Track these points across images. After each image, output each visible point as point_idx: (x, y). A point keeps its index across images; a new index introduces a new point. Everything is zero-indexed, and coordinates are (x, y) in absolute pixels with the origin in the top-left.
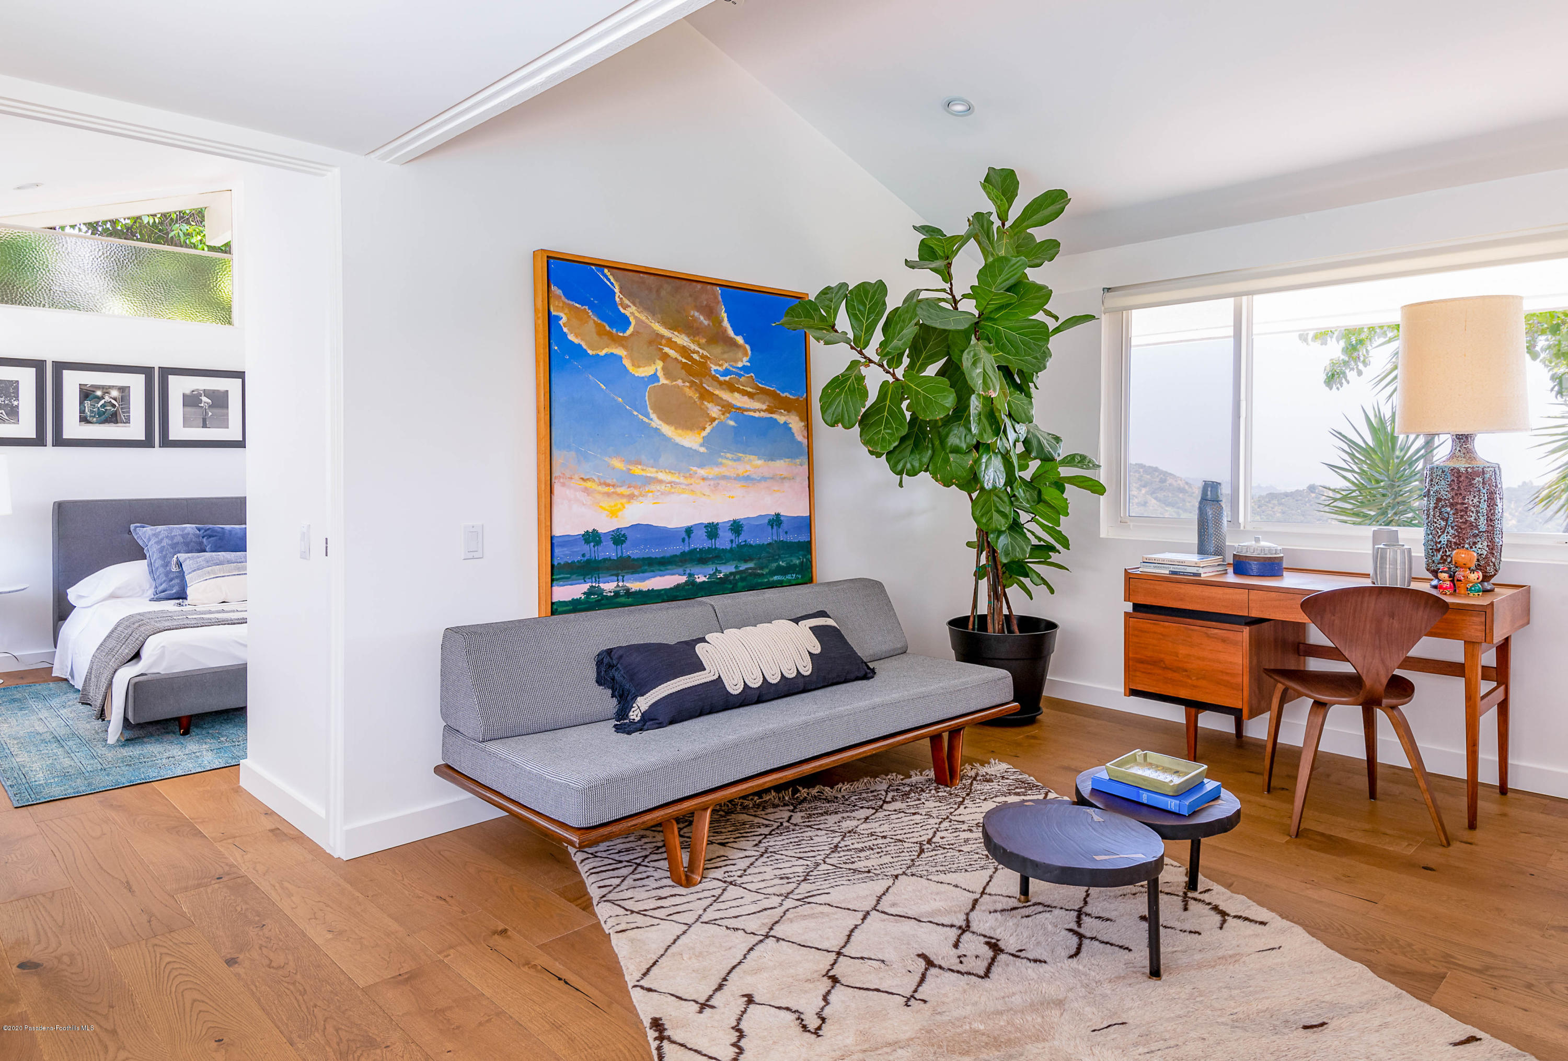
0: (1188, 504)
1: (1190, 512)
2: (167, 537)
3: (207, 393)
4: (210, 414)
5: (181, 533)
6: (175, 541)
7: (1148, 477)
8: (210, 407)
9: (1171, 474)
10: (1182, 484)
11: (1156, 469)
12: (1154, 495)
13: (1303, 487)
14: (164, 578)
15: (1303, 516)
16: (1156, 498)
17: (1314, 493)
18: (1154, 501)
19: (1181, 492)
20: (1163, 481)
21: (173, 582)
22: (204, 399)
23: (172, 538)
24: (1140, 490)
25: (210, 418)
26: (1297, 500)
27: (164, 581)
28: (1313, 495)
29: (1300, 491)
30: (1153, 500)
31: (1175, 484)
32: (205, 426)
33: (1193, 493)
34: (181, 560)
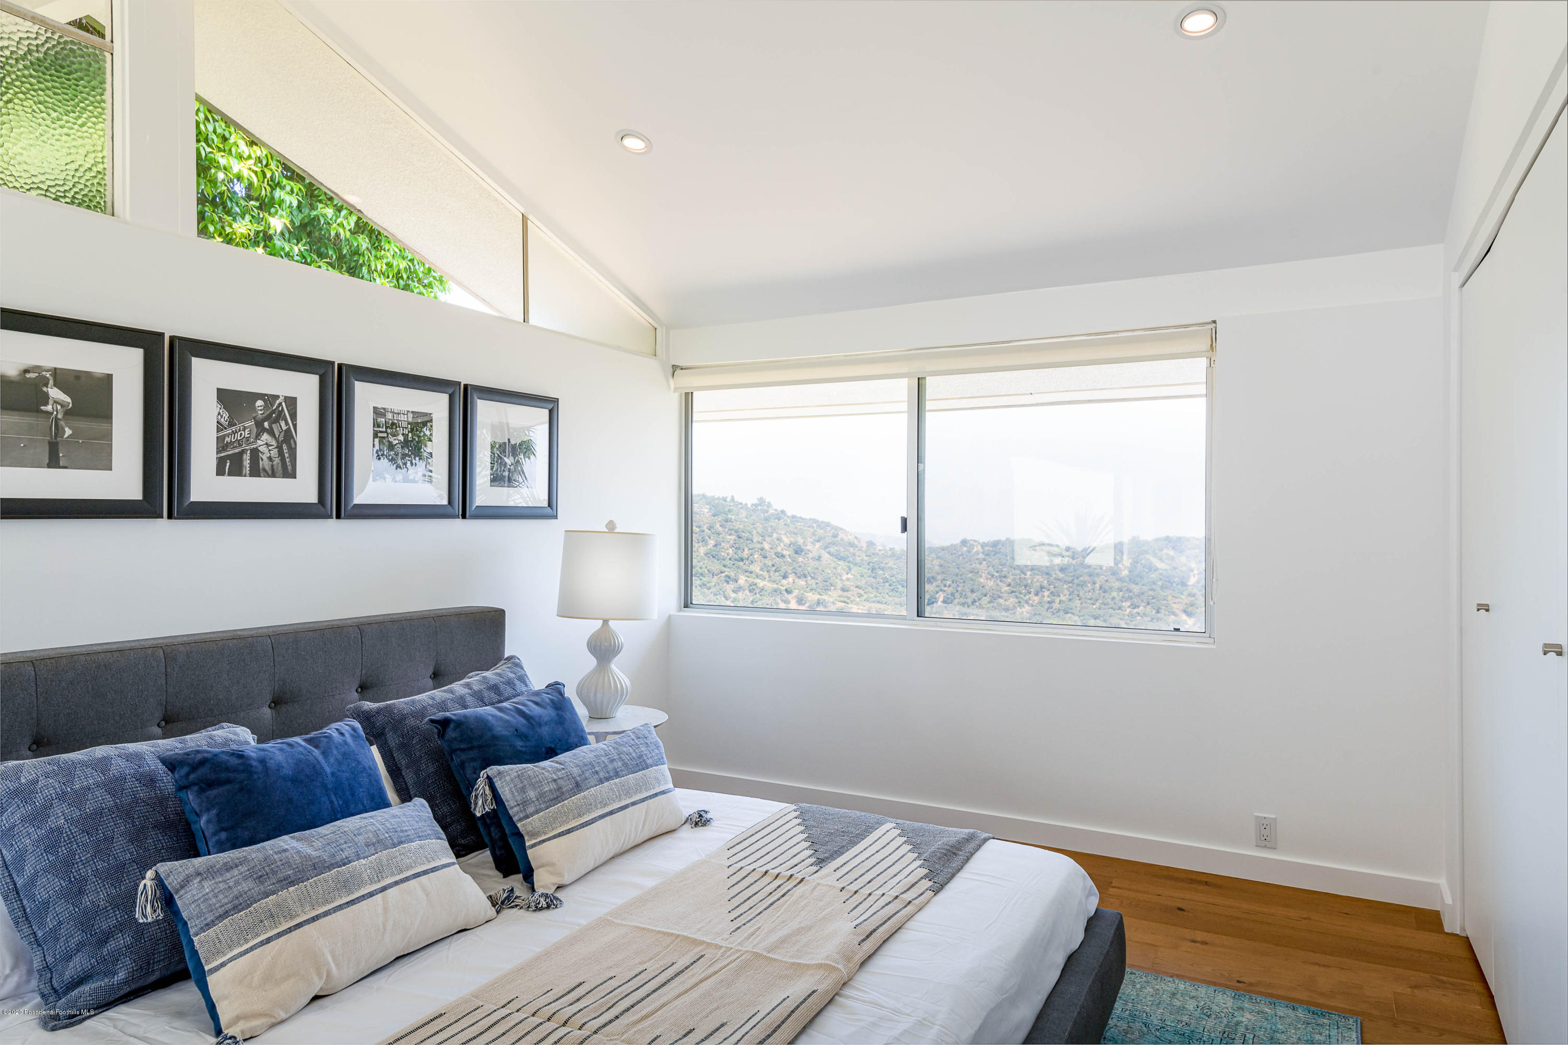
0: (857, 558)
1: (860, 566)
2: (62, 796)
3: (63, 378)
4: (68, 432)
5: (100, 778)
6: (89, 807)
7: (822, 531)
8: (68, 413)
9: (841, 529)
10: (851, 538)
11: (828, 524)
12: (827, 550)
13: (957, 541)
14: (78, 937)
15: (958, 568)
16: (829, 553)
17: (966, 546)
18: (827, 556)
19: (852, 547)
20: (835, 536)
21: (112, 945)
22: (55, 393)
23: (78, 798)
24: (814, 545)
25: (68, 442)
26: (952, 554)
27: (80, 947)
28: (965, 549)
29: (955, 545)
30: (826, 554)
31: (846, 539)
32: (53, 462)
33: (862, 547)
34: (171, 883)
